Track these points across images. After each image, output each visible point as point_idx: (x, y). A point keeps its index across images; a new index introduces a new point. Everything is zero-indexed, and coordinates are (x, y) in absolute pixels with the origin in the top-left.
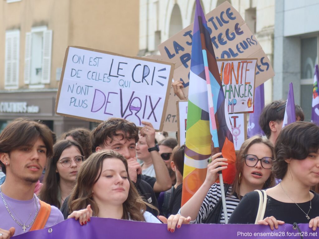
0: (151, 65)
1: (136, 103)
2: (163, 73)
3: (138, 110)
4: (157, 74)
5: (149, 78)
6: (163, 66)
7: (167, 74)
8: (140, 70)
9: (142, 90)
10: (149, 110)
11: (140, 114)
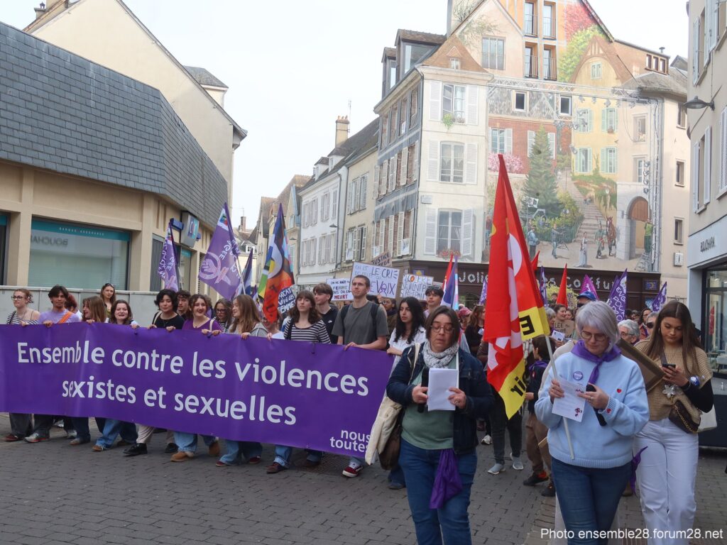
0: (390, 269)
1: (384, 287)
2: (396, 273)
3: (385, 289)
4: (393, 273)
5: (389, 275)
6: (396, 270)
7: (398, 273)
8: (385, 272)
9: (387, 281)
10: (390, 289)
11: (386, 292)
